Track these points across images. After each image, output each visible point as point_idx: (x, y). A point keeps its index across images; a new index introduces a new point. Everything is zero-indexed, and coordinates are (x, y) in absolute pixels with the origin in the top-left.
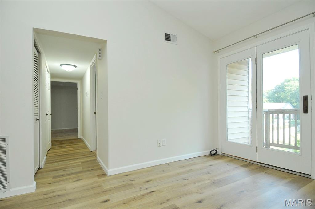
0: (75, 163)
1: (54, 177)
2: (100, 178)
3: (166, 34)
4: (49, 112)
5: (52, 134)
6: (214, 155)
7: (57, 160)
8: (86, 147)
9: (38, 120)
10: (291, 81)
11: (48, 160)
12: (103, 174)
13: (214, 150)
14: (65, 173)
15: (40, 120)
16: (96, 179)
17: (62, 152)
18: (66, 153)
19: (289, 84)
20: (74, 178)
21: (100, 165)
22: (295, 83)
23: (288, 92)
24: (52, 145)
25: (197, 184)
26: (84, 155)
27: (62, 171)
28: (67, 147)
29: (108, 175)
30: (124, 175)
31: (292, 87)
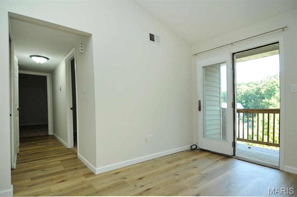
0: (53, 162)
1: (32, 179)
2: (88, 178)
3: (150, 34)
6: (194, 149)
7: (30, 159)
8: (61, 144)
10: (241, 85)
11: (19, 159)
12: (90, 172)
13: (193, 145)
14: (45, 174)
16: (83, 178)
17: (33, 150)
18: (39, 151)
19: (240, 87)
20: (56, 179)
21: (83, 163)
22: (245, 86)
23: (239, 94)
25: (189, 179)
26: (62, 153)
27: (40, 171)
28: (38, 144)
29: (96, 174)
30: (113, 173)
31: (242, 90)
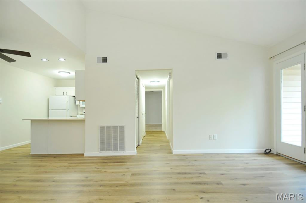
0: (157, 145)
2: (169, 154)
3: (217, 54)
4: (144, 112)
5: (146, 127)
6: (268, 153)
8: (165, 137)
9: (138, 117)
11: (143, 142)
12: (171, 152)
13: (268, 149)
14: (151, 149)
15: (139, 117)
20: (154, 152)
24: (146, 134)
26: (163, 142)
27: (149, 148)
